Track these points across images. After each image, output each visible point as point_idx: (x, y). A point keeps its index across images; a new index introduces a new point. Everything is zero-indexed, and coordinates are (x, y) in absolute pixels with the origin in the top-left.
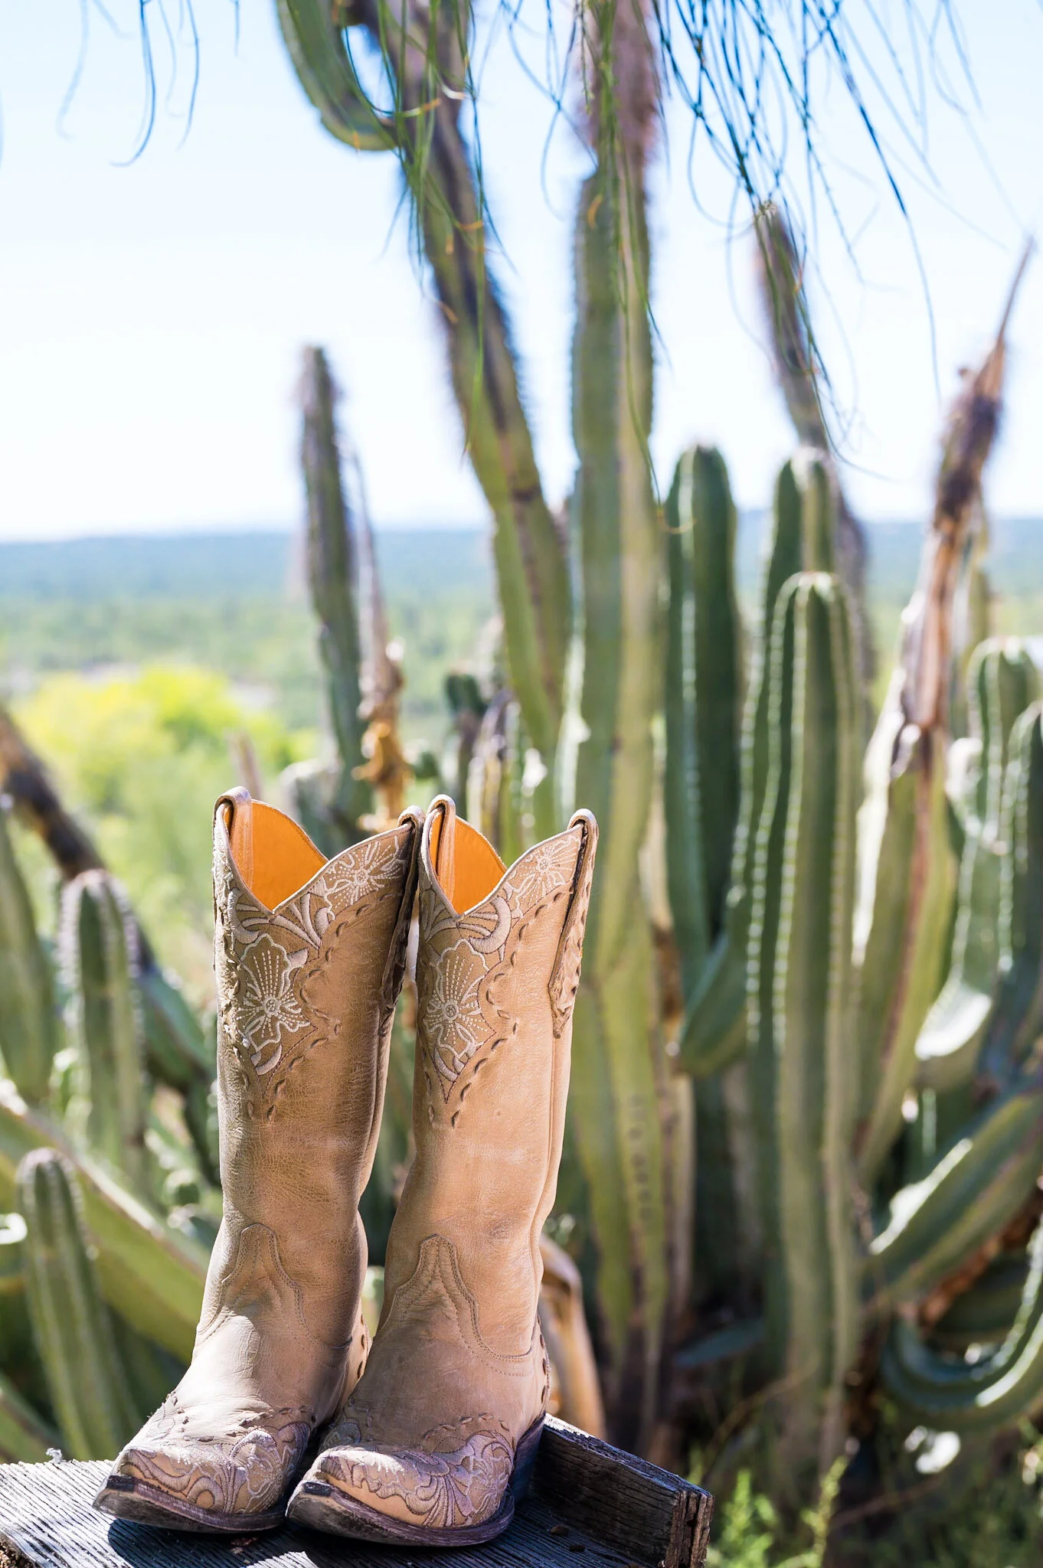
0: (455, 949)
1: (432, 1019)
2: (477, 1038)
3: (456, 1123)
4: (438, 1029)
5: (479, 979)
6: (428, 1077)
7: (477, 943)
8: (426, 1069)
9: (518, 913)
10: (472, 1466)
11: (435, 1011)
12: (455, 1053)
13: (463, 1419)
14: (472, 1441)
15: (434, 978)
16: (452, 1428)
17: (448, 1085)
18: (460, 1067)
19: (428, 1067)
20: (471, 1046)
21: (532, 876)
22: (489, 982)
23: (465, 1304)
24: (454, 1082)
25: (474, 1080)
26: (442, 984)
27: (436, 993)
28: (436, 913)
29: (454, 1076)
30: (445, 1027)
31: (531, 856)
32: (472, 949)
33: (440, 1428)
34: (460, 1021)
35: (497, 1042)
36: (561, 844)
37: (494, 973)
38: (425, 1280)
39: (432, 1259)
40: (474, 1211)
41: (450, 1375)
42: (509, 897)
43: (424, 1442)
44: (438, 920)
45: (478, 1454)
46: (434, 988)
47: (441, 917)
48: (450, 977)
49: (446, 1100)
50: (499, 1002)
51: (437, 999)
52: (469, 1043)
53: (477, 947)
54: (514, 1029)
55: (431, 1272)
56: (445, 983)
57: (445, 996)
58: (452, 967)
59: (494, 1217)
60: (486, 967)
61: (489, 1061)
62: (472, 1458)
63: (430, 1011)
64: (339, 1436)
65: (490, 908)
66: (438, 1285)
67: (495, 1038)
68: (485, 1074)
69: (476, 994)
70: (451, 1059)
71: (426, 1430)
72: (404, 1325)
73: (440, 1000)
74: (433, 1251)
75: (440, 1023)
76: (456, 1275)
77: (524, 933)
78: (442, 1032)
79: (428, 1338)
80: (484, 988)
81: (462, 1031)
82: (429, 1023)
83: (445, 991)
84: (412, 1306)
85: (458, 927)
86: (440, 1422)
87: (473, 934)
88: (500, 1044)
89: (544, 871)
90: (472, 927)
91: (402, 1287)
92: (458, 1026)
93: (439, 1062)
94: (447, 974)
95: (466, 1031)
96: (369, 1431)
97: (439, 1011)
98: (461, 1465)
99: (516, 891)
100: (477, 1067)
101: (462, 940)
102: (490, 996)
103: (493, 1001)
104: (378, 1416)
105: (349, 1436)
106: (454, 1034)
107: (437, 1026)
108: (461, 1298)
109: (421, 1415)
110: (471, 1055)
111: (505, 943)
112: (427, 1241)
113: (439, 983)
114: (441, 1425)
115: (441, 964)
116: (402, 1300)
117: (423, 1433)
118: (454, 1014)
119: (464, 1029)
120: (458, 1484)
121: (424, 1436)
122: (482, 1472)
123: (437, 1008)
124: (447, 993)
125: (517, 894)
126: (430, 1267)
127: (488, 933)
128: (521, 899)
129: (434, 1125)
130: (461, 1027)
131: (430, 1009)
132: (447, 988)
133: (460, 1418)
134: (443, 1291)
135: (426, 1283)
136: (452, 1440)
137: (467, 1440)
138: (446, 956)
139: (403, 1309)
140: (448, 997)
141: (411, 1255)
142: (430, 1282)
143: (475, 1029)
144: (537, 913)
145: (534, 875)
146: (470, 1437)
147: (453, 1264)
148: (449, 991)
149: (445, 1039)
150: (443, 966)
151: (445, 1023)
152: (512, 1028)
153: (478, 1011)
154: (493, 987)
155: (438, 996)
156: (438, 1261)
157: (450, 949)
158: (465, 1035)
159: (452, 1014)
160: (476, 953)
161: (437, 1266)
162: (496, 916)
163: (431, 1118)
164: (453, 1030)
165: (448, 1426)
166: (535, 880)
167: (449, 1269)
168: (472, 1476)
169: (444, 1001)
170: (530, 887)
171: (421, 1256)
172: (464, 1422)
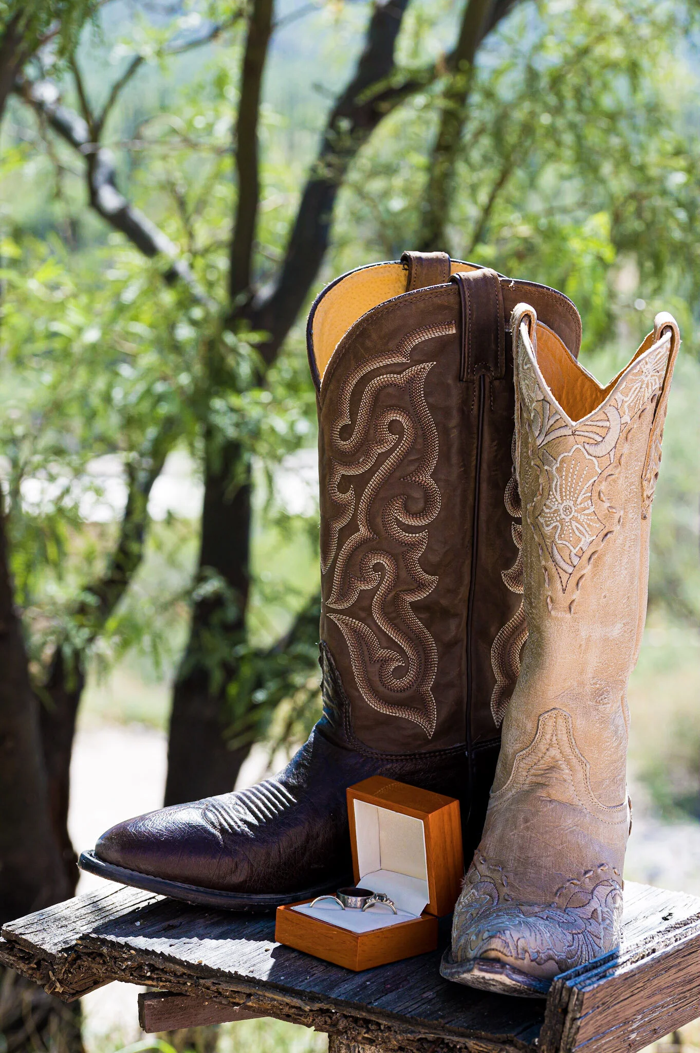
0: (570, 454)
1: (549, 518)
2: (590, 533)
3: (572, 610)
4: (556, 527)
5: (593, 480)
6: (546, 570)
7: (591, 449)
8: (543, 563)
9: (627, 418)
10: (600, 918)
11: (552, 510)
12: (571, 548)
13: (586, 873)
14: (595, 892)
15: (550, 480)
16: (578, 883)
17: (565, 577)
18: (576, 561)
19: (547, 561)
20: (584, 543)
21: (637, 386)
22: (601, 482)
23: (578, 767)
24: (570, 574)
25: (588, 570)
26: (558, 486)
27: (553, 494)
28: (551, 422)
29: (570, 570)
30: (562, 525)
31: (638, 367)
32: (586, 454)
33: (568, 883)
34: (575, 519)
35: (606, 535)
36: (660, 352)
37: (605, 474)
38: (543, 747)
39: (549, 730)
40: (581, 684)
41: (572, 832)
42: (619, 406)
43: (557, 898)
44: (553, 428)
45: (603, 905)
46: (550, 489)
47: (557, 425)
48: (566, 480)
49: (564, 590)
50: (608, 499)
51: (554, 500)
52: (583, 539)
53: (591, 452)
54: (619, 521)
55: (549, 741)
56: (561, 485)
57: (562, 497)
58: (568, 471)
59: (598, 685)
60: (598, 469)
61: (599, 552)
62: (599, 910)
63: (547, 511)
64: (476, 893)
65: (603, 417)
66: (554, 752)
67: (605, 532)
68: (596, 566)
69: (590, 495)
70: (568, 553)
71: (557, 887)
72: (526, 787)
73: (557, 500)
74: (551, 723)
75: (557, 521)
76: (570, 743)
77: (630, 436)
78: (559, 529)
79: (549, 799)
80: (597, 488)
81: (577, 528)
82: (546, 521)
83: (561, 493)
84: (532, 771)
85: (573, 434)
86: (568, 878)
87: (587, 440)
88: (609, 536)
89: (647, 379)
90: (586, 434)
91: (521, 753)
92: (574, 524)
93: (557, 557)
94: (564, 477)
95: (581, 528)
96: (506, 890)
97: (556, 511)
98: (592, 918)
99: (625, 399)
100: (590, 559)
101: (577, 446)
102: (602, 495)
103: (604, 499)
104: (511, 875)
105: (488, 895)
106: (571, 531)
107: (554, 524)
108: (574, 761)
109: (551, 872)
110: (584, 549)
111: (615, 447)
112: (546, 715)
113: (556, 485)
114: (569, 881)
115: (557, 468)
116: (522, 765)
117: (555, 890)
118: (570, 513)
119: (579, 526)
120: (595, 938)
121: (556, 894)
122: (609, 922)
123: (555, 508)
124: (564, 494)
125: (626, 402)
126: (548, 736)
127: (600, 439)
128: (629, 406)
129: (553, 613)
130: (577, 524)
131: (547, 508)
132: (564, 490)
133: (583, 872)
134: (559, 756)
135: (544, 750)
136: (579, 894)
137: (592, 893)
138: (562, 461)
139: (525, 773)
140: (564, 498)
141: (530, 726)
142: (547, 750)
143: (589, 525)
144: (640, 417)
145: (640, 384)
146: (594, 889)
147: (568, 732)
148: (566, 492)
149: (563, 536)
150: (559, 470)
151: (561, 521)
152: (617, 521)
153: (592, 509)
154: (603, 487)
155: (555, 497)
156: (555, 732)
157: (566, 454)
158: (580, 532)
159: (569, 513)
160: (590, 457)
161: (554, 736)
162: (608, 422)
163: (550, 607)
164: (570, 527)
165: (575, 881)
166: (641, 388)
167: (565, 738)
168: (602, 926)
169: (560, 502)
170: (637, 395)
171: (540, 727)
172: (587, 876)
